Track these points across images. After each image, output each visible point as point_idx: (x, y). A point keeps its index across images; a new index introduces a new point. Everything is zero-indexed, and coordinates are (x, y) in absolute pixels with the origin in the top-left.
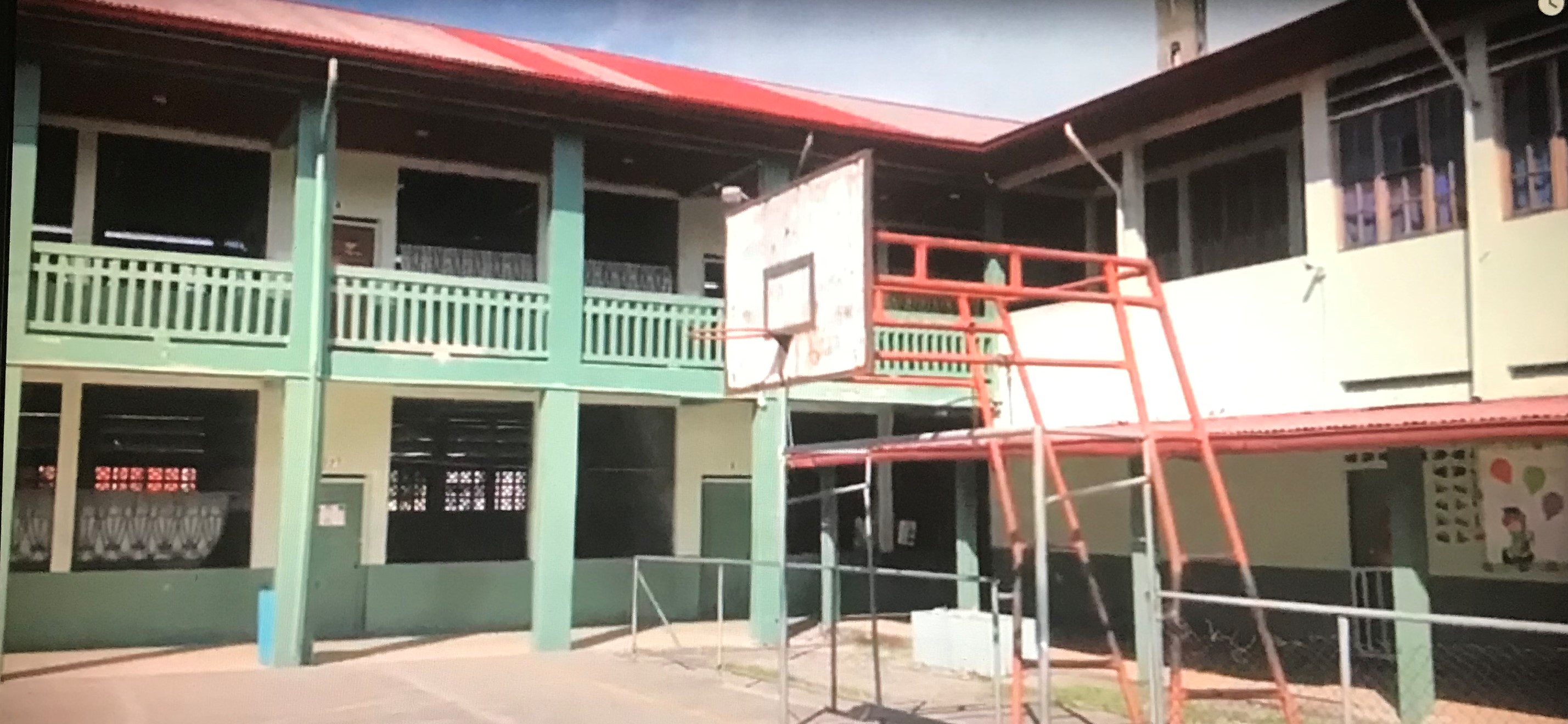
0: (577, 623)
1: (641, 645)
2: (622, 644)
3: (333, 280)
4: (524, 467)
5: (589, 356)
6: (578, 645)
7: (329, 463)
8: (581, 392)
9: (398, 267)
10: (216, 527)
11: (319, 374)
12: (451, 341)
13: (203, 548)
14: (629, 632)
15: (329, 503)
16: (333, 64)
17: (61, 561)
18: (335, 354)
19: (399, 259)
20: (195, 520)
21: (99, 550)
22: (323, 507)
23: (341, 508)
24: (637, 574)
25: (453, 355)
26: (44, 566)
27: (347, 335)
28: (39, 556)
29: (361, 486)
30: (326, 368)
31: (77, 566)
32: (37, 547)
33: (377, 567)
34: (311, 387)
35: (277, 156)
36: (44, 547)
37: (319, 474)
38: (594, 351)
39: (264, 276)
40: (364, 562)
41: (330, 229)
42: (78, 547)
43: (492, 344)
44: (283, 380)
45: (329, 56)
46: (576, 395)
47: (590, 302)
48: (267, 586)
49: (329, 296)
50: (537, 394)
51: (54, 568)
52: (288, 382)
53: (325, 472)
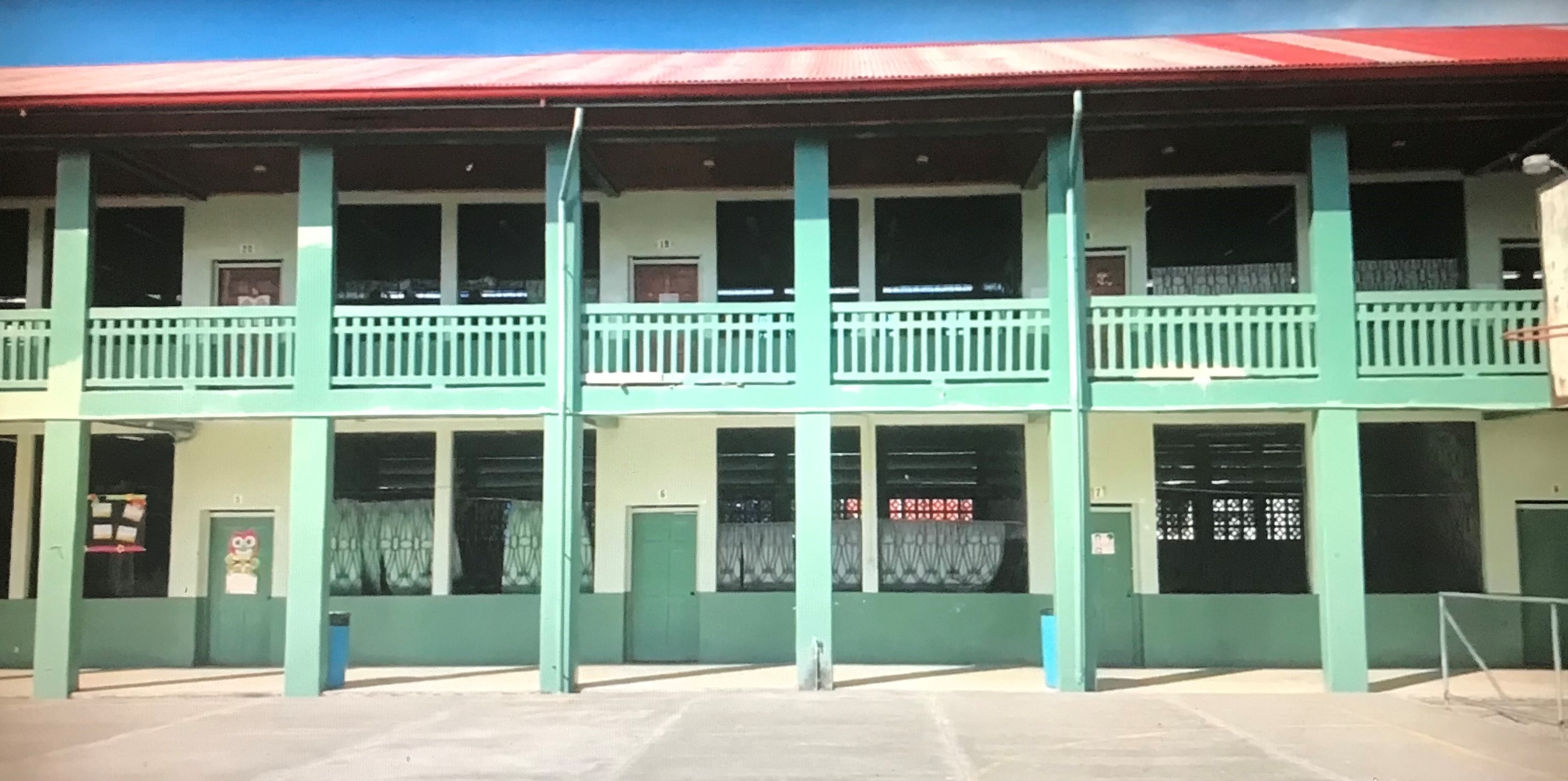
0: (1374, 663)
1: (1454, 692)
2: (1432, 689)
3: (1089, 312)
4: (1299, 494)
5: (1365, 368)
6: (1376, 687)
7: (1096, 492)
8: (1359, 410)
9: (1150, 291)
10: (996, 555)
11: (1081, 407)
12: (1210, 364)
13: (986, 574)
14: (1440, 676)
15: (1099, 530)
16: (1077, 95)
17: (870, 583)
18: (1095, 385)
19: (1150, 285)
20: (977, 547)
21: (899, 573)
22: (1093, 536)
23: (1110, 537)
24: (1444, 614)
25: (1213, 378)
26: (858, 588)
27: (1105, 365)
28: (852, 580)
29: (1129, 514)
30: (1087, 398)
31: (883, 587)
32: (850, 571)
33: (1151, 596)
34: (1074, 419)
35: (1028, 197)
36: (856, 570)
37: (1088, 504)
38: (1372, 362)
39: (1023, 314)
40: (1136, 591)
41: (1083, 261)
42: (883, 571)
43: (1255, 364)
44: (1048, 413)
45: (1073, 89)
46: (1354, 413)
47: (1363, 308)
48: (1048, 611)
49: (1085, 328)
50: (1310, 414)
51: (866, 589)
52: (1053, 413)
53: (1093, 502)
